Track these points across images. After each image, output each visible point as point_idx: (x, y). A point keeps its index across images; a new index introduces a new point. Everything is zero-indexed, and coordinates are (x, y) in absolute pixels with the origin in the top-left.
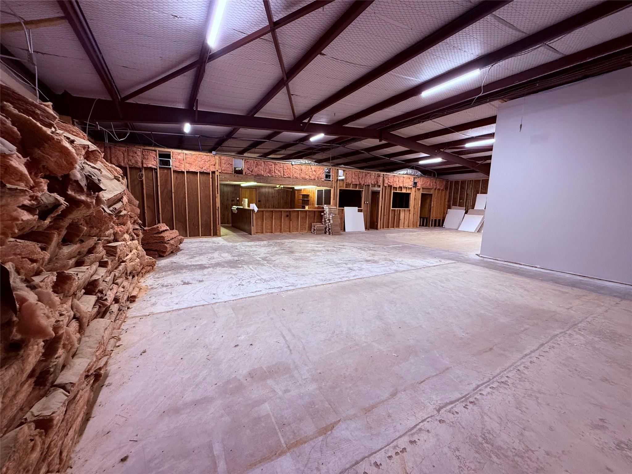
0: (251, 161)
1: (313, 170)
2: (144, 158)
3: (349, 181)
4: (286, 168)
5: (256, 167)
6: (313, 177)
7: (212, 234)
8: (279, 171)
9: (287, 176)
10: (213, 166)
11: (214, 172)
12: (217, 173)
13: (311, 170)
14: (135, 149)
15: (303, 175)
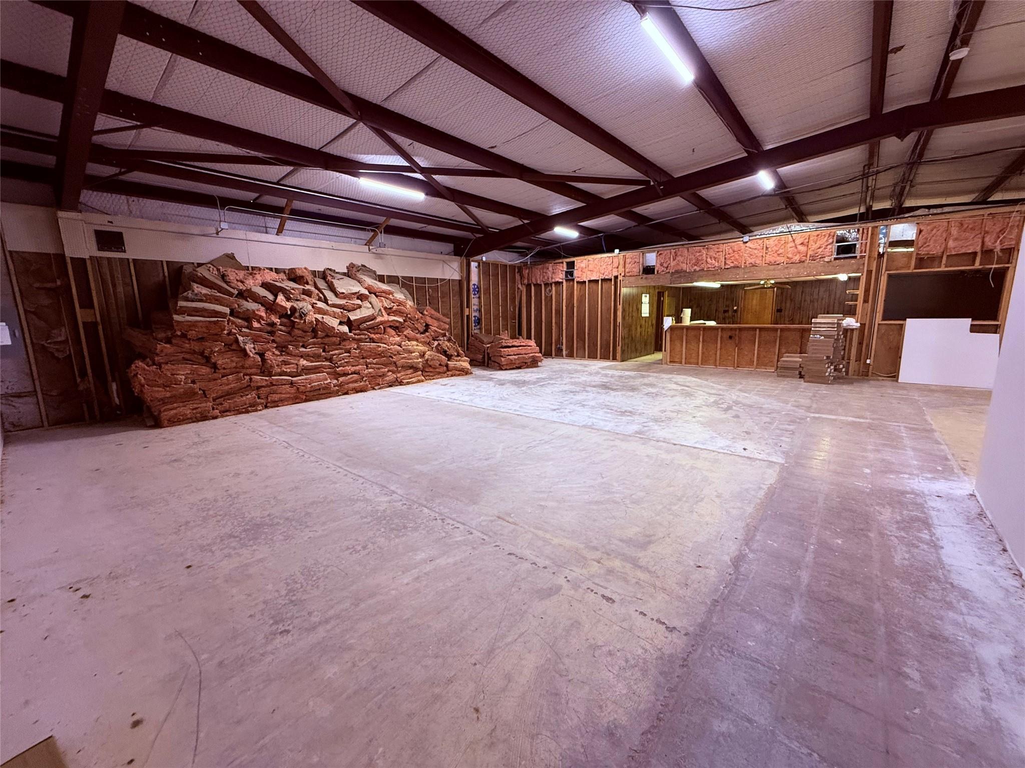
0: (666, 252)
1: (798, 242)
2: (553, 273)
3: (935, 249)
4: (731, 251)
5: (674, 260)
6: (797, 258)
7: (611, 358)
8: (715, 258)
9: (732, 265)
10: (616, 270)
11: (616, 277)
12: (620, 278)
13: (792, 244)
14: (547, 265)
15: (769, 258)
